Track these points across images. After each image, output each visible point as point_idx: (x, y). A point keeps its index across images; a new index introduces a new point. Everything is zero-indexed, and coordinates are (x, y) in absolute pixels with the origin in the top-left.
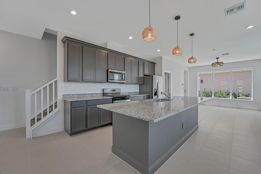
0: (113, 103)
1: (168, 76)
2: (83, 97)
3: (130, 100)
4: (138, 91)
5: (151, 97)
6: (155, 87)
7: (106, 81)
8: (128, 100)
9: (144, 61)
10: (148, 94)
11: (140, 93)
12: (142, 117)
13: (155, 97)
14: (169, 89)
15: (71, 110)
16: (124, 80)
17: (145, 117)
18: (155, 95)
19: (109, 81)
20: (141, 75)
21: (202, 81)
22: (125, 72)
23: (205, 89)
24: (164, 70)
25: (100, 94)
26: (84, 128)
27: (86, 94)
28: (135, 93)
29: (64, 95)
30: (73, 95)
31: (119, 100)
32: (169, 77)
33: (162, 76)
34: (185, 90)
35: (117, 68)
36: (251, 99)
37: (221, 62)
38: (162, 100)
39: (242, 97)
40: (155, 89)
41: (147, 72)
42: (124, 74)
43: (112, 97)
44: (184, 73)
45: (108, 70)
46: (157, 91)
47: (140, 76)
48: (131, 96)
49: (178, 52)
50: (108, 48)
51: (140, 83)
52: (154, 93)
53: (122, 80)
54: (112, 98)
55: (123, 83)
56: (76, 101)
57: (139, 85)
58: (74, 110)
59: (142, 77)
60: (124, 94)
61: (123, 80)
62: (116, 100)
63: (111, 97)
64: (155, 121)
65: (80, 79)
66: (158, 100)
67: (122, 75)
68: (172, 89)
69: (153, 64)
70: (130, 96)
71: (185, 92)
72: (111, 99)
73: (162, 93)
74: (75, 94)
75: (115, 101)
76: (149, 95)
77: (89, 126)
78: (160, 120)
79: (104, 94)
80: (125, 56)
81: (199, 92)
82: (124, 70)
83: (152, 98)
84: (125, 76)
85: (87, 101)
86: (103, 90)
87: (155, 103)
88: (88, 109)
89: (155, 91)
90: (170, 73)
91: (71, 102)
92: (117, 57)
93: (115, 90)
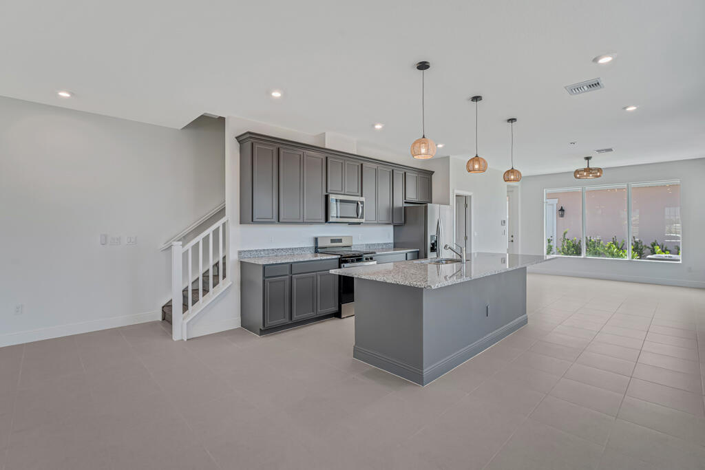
0: (340, 267)
1: (464, 202)
2: (276, 256)
3: (375, 262)
4: (392, 241)
5: (422, 254)
6: (431, 232)
7: (323, 220)
8: (371, 263)
9: (405, 169)
10: (415, 248)
11: (397, 245)
12: (415, 283)
13: (432, 255)
14: (468, 235)
15: (264, 281)
16: (362, 217)
17: (419, 284)
18: (433, 249)
19: (331, 220)
20: (399, 203)
21: (562, 210)
22: (363, 199)
23: (565, 234)
24: (453, 190)
25: (309, 248)
26: (286, 320)
27: (282, 249)
28: (385, 247)
29: (240, 252)
30: (256, 251)
31: (353, 261)
32: (466, 206)
33: (449, 204)
34: (512, 236)
35: (346, 190)
36: (679, 260)
37: (595, 169)
38: (448, 261)
39: (660, 255)
40: (432, 237)
41: (412, 196)
42: (362, 203)
43: (339, 256)
44: (508, 192)
45: (327, 197)
46: (436, 241)
47: (395, 205)
48: (378, 253)
49: (477, 167)
50: (327, 147)
51: (397, 221)
52: (429, 246)
53: (357, 218)
54: (339, 259)
55: (359, 223)
56: (273, 264)
57: (394, 226)
58: (270, 283)
59: (401, 208)
60: (359, 250)
61: (359, 217)
62: (346, 262)
63: (336, 257)
64: (433, 287)
65: (275, 219)
66: (438, 262)
67: (356, 204)
68: (476, 234)
69: (426, 176)
70: (375, 253)
71: (512, 241)
72: (337, 261)
73: (446, 246)
74: (261, 250)
75: (346, 265)
76: (418, 252)
77: (295, 317)
78: (439, 286)
79: (317, 250)
80: (362, 162)
81: (549, 241)
82: (360, 194)
83: (426, 257)
84: (363, 208)
85: (291, 265)
86: (316, 239)
87: (432, 268)
88: (295, 281)
89: (433, 242)
90: (470, 196)
91: (264, 266)
92: (346, 166)
93: (340, 241)
